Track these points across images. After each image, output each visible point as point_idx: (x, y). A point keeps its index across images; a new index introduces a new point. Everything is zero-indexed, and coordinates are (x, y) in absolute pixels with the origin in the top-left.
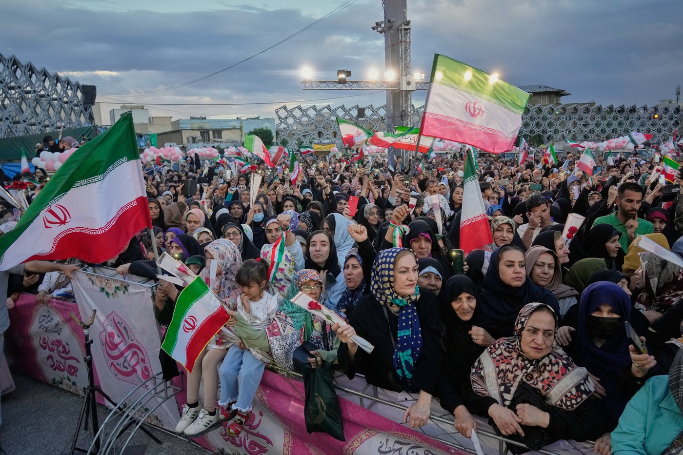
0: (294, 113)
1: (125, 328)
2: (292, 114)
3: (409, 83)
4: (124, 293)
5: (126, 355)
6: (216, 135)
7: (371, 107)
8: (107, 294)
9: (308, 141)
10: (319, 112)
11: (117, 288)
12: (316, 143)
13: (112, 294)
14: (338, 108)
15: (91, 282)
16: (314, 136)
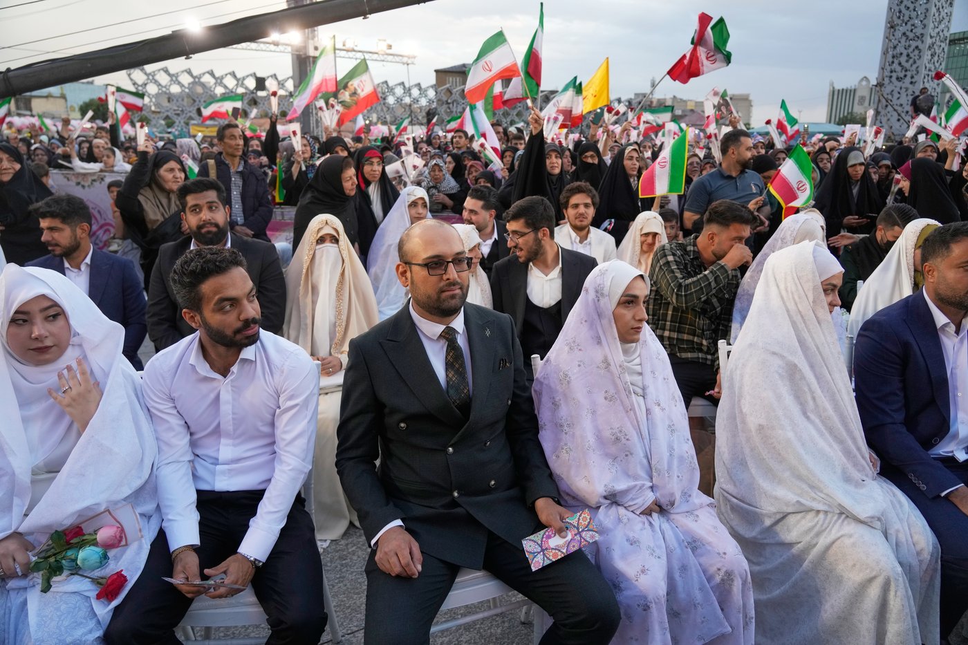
0: (157, 77)
1: (99, 212)
2: (153, 79)
3: (316, 48)
4: (100, 183)
5: (98, 233)
6: (22, 105)
7: (275, 76)
8: (83, 187)
9: (182, 122)
10: (197, 81)
11: (94, 180)
12: (194, 125)
13: (89, 186)
14: (226, 75)
15: (66, 180)
16: (191, 114)
